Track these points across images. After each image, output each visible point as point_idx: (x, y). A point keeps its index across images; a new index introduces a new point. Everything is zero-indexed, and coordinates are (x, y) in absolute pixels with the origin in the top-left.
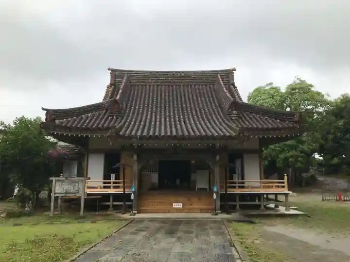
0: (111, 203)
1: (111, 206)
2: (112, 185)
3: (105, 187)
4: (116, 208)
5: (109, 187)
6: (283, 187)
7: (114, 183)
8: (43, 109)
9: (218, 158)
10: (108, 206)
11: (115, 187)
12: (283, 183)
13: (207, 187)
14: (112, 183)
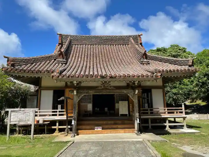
0: (57, 127)
1: (57, 129)
2: (58, 113)
3: (53, 115)
4: (61, 130)
5: (56, 115)
6: (182, 112)
7: (59, 112)
8: (5, 57)
9: (137, 92)
10: (55, 129)
11: (60, 115)
12: (182, 109)
13: (127, 113)
14: (58, 112)
